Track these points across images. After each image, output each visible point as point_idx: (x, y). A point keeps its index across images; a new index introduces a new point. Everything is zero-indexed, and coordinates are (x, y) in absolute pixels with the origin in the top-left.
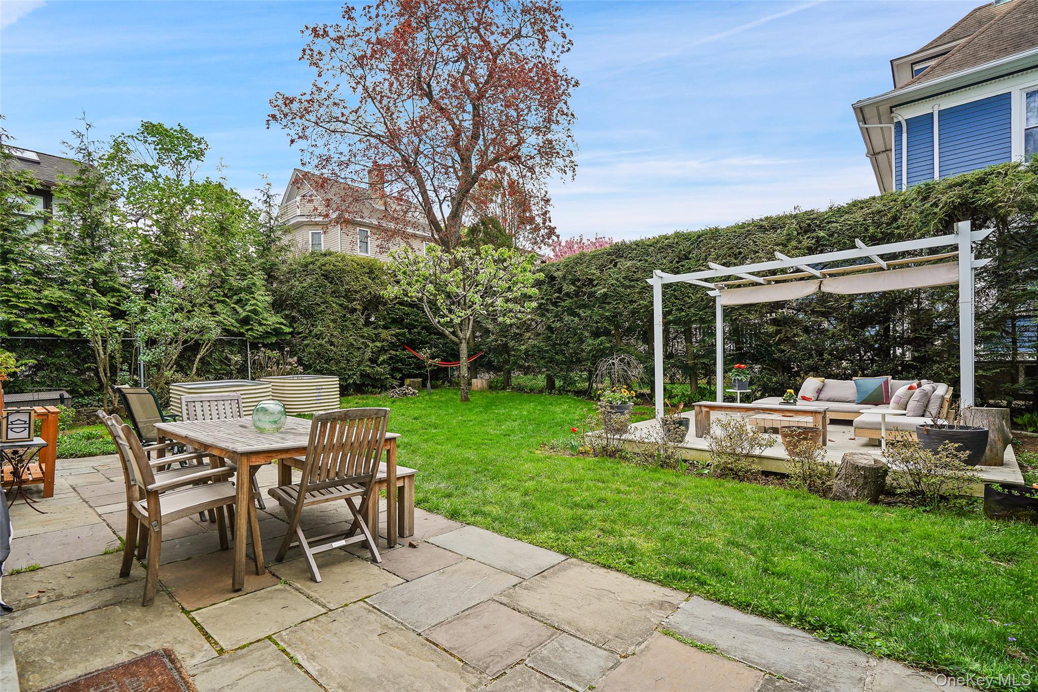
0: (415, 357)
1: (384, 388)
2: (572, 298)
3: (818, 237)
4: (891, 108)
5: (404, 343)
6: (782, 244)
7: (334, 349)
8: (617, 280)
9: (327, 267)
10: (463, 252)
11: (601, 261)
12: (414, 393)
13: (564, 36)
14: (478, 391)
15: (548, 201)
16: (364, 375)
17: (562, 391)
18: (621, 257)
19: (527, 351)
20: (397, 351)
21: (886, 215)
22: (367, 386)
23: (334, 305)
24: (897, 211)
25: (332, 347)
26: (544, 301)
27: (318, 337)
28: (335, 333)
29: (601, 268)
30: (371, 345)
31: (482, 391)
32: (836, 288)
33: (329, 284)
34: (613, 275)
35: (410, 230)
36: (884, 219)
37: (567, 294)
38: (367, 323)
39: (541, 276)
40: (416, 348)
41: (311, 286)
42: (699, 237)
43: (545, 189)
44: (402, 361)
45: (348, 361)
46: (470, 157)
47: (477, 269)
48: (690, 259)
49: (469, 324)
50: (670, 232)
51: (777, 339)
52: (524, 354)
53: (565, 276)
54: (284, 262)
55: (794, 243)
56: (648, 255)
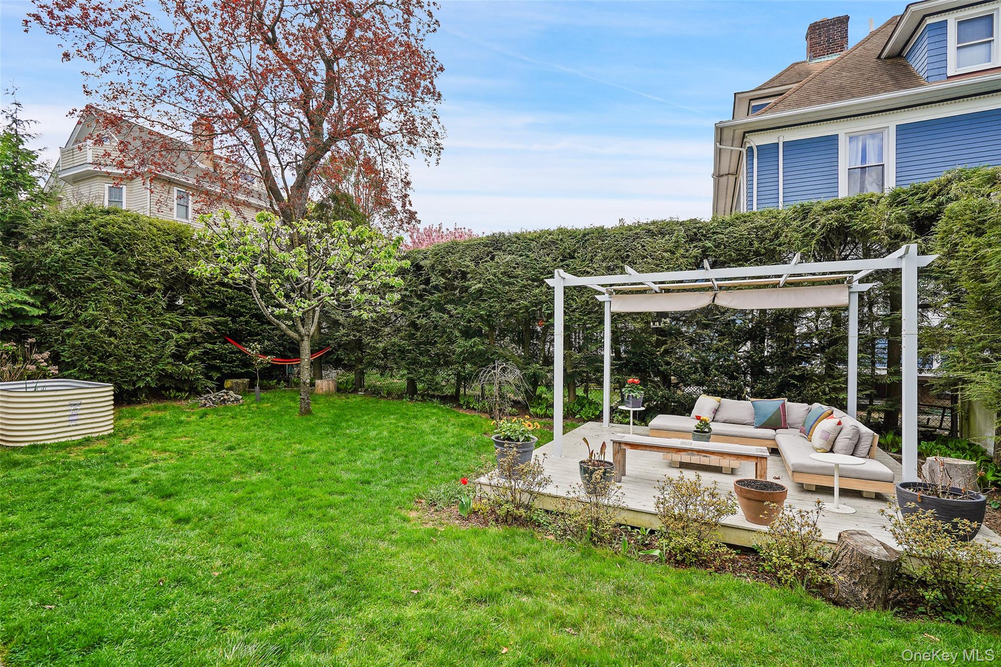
0: (240, 352)
1: (195, 391)
2: (440, 291)
3: (704, 246)
4: (745, 133)
5: (225, 334)
6: (670, 251)
7: (116, 342)
8: (495, 275)
9: (109, 229)
10: (309, 226)
11: (477, 252)
12: (237, 400)
13: (430, 14)
14: (322, 395)
15: (408, 183)
16: (163, 376)
17: (427, 397)
18: (499, 249)
19: (385, 350)
20: (214, 343)
21: (769, 230)
22: (168, 389)
23: (118, 282)
24: (779, 228)
25: (112, 339)
26: (408, 293)
27: (88, 324)
28: (118, 320)
29: (477, 260)
30: (175, 336)
31: (328, 394)
32: (730, 302)
33: (110, 252)
34: (490, 271)
35: (241, 197)
36: (767, 235)
37: (436, 287)
38: (171, 307)
39: (406, 264)
40: (243, 340)
41: (80, 252)
42: (584, 235)
43: (406, 170)
44: (221, 357)
45: (138, 357)
46: (321, 123)
47: (327, 249)
48: (575, 258)
49: (313, 317)
50: (553, 227)
51: (662, 349)
52: (382, 352)
53: (433, 265)
54: (37, 216)
55: (682, 251)
56: (529, 251)
